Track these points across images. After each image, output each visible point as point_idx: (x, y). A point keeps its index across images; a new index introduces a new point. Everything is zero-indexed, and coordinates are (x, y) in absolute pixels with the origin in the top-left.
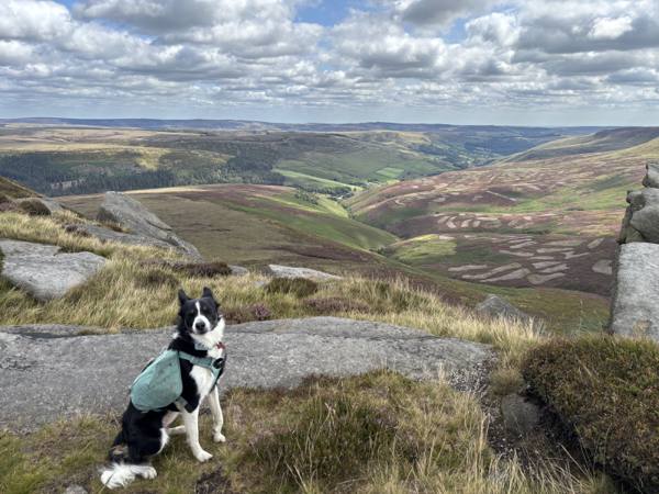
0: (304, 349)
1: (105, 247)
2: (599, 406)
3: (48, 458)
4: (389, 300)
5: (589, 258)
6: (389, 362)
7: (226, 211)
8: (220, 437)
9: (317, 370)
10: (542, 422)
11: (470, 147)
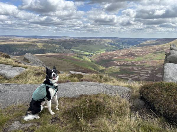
0: (80, 88)
1: (25, 66)
2: (161, 98)
3: (9, 114)
4: (103, 79)
5: (155, 73)
6: (103, 92)
7: (58, 60)
8: (57, 109)
9: (84, 93)
10: (145, 105)
11: (123, 44)
